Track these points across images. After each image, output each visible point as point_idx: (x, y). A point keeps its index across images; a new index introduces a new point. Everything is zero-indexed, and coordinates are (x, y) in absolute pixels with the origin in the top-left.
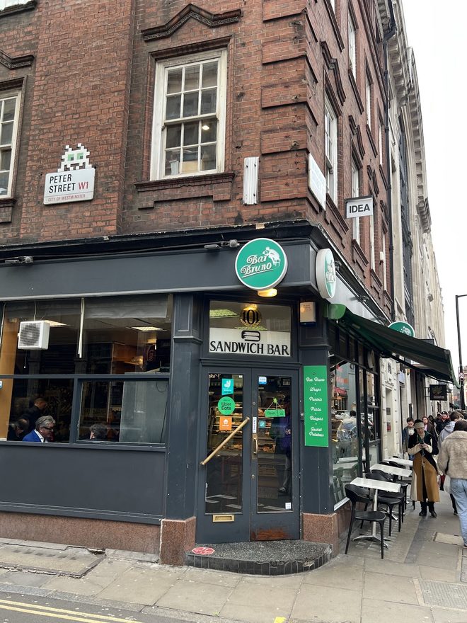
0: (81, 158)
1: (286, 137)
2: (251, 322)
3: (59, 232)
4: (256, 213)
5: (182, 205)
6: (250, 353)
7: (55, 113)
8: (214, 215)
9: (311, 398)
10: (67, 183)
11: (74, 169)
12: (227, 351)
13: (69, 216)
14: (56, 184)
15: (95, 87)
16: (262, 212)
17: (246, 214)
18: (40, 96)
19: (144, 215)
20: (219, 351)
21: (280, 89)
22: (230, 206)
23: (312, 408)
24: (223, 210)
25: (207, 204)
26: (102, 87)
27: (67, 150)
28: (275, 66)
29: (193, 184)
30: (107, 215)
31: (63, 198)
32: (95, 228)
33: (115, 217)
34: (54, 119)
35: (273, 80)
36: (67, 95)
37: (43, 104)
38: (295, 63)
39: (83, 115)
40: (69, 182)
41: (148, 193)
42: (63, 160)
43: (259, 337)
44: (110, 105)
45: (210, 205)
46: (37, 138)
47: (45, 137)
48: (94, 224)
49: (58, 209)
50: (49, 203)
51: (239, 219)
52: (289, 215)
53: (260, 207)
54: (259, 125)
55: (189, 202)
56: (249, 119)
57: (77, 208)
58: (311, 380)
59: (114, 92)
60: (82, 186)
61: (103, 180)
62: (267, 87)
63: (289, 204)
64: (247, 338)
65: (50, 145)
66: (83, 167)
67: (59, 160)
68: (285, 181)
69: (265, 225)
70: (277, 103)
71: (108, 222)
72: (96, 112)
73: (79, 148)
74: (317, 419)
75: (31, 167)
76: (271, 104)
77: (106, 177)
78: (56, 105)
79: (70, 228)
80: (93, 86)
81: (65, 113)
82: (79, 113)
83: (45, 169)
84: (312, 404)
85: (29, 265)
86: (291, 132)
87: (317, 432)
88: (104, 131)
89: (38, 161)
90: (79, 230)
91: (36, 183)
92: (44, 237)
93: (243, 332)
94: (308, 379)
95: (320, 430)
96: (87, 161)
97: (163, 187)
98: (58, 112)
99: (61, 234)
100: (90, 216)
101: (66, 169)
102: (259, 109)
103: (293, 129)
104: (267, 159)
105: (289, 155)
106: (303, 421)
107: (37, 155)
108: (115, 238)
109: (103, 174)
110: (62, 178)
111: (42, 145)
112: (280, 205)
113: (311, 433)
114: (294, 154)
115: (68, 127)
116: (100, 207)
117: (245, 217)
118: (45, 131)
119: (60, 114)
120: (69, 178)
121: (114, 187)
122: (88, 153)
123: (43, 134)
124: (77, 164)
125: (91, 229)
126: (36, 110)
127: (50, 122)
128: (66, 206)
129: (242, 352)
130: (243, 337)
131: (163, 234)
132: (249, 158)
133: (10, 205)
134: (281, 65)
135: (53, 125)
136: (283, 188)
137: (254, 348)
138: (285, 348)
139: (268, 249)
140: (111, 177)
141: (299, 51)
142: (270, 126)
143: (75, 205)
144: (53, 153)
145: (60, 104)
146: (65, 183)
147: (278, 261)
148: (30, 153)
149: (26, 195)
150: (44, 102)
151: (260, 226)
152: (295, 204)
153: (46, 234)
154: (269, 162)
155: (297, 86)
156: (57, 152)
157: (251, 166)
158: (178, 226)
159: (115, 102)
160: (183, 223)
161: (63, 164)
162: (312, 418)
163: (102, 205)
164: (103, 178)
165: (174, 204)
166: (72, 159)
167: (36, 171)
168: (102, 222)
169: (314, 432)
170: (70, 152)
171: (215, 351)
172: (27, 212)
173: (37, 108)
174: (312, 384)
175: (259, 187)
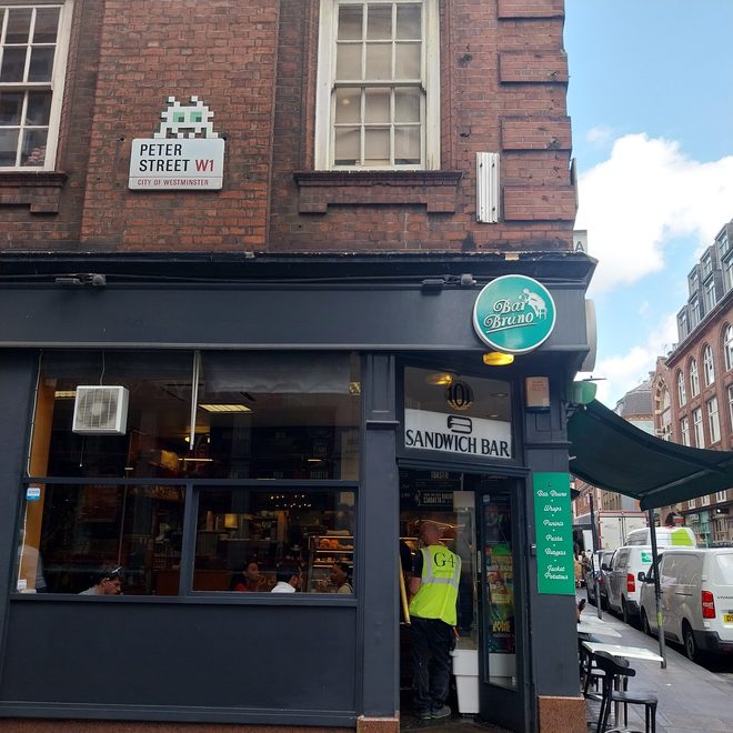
0: (199, 120)
1: (541, 129)
2: (460, 402)
3: (159, 237)
4: (497, 236)
5: (375, 215)
6: (459, 451)
7: (147, 41)
8: (428, 234)
9: (546, 522)
10: (174, 158)
11: (186, 137)
12: (429, 447)
13: (177, 212)
14: (152, 158)
15: (222, 10)
16: (506, 235)
17: (480, 236)
18: (117, 10)
19: (309, 224)
20: (418, 445)
21: (529, 57)
22: (455, 222)
23: (549, 537)
24: (443, 228)
25: (416, 216)
26: (234, 12)
27: (172, 104)
28: (518, 24)
29: (393, 183)
30: (247, 217)
31: (166, 182)
32: (226, 237)
33: (262, 222)
34: (145, 52)
35: (514, 43)
36: (169, 16)
37: (124, 25)
38: (548, 24)
39: (198, 51)
40: (178, 157)
41: (316, 189)
42: (165, 120)
43: (471, 427)
44: (249, 42)
45: (421, 218)
46: (113, 77)
47: (129, 77)
48: (225, 231)
49: (155, 199)
50: (140, 187)
51: (469, 242)
52: (548, 244)
53: (502, 227)
54: (496, 106)
55: (386, 211)
56: (480, 96)
57: (191, 201)
58: (546, 495)
59: (255, 23)
60: (201, 165)
61: (238, 160)
62: (509, 52)
63: (547, 227)
64: (454, 427)
65: (138, 92)
66: (202, 134)
67: (156, 118)
68: (541, 194)
69: (520, 255)
70: (524, 78)
71: (250, 230)
72: (224, 51)
73: (194, 104)
74: (558, 553)
75: (102, 125)
76: (516, 78)
77: (246, 156)
78: (148, 29)
79: (180, 232)
80: (217, 8)
81: (165, 44)
82: (193, 48)
83: (129, 130)
84: (549, 530)
85: (100, 288)
86: (547, 123)
87: (557, 573)
88: (239, 82)
89: (115, 116)
90: (194, 236)
91: (112, 152)
92: (130, 244)
93: (449, 419)
94: (540, 493)
95: (562, 569)
96: (209, 126)
97: (343, 183)
98: (152, 40)
99: (162, 241)
100: (217, 216)
101: (170, 135)
102: (495, 82)
103: (551, 119)
104: (510, 157)
105: (545, 156)
106: (535, 556)
107: (113, 106)
108: (265, 255)
109: (239, 151)
110: (164, 148)
111: (123, 90)
112: (534, 227)
113: (547, 575)
114: (553, 155)
115: (172, 68)
116: (235, 204)
117: (478, 241)
118: (128, 68)
119: (156, 44)
120: (178, 149)
121: (260, 174)
122: (212, 114)
123: (125, 73)
124: (192, 130)
125: (220, 239)
126: (111, 33)
127: (138, 55)
128: (172, 197)
129: (448, 449)
130: (450, 425)
131: (350, 256)
132: (483, 154)
133: (57, 184)
134: (526, 24)
135: (143, 60)
136: (539, 203)
137: (465, 444)
138: (504, 445)
139: (526, 291)
140: (253, 156)
141: (555, 8)
142: (514, 110)
143: (188, 196)
144: (144, 105)
145: (156, 27)
146: (169, 158)
147: (543, 311)
148: (98, 101)
149: (92, 170)
150: (125, 21)
151: (512, 257)
152: (557, 228)
153: (133, 239)
154: (515, 163)
155: (553, 58)
156: (152, 106)
157: (488, 166)
158: (369, 246)
159: (259, 38)
160: (376, 241)
161: (164, 126)
162: (548, 552)
163: (238, 200)
164: (239, 156)
165: (359, 211)
166: (181, 120)
167: (112, 132)
168: (240, 228)
169: (552, 573)
170: (177, 108)
171: (412, 446)
172: (95, 199)
173: (112, 28)
174: (546, 501)
175: (502, 197)
